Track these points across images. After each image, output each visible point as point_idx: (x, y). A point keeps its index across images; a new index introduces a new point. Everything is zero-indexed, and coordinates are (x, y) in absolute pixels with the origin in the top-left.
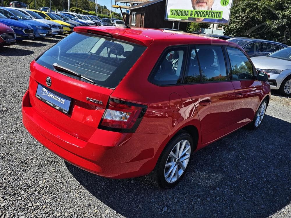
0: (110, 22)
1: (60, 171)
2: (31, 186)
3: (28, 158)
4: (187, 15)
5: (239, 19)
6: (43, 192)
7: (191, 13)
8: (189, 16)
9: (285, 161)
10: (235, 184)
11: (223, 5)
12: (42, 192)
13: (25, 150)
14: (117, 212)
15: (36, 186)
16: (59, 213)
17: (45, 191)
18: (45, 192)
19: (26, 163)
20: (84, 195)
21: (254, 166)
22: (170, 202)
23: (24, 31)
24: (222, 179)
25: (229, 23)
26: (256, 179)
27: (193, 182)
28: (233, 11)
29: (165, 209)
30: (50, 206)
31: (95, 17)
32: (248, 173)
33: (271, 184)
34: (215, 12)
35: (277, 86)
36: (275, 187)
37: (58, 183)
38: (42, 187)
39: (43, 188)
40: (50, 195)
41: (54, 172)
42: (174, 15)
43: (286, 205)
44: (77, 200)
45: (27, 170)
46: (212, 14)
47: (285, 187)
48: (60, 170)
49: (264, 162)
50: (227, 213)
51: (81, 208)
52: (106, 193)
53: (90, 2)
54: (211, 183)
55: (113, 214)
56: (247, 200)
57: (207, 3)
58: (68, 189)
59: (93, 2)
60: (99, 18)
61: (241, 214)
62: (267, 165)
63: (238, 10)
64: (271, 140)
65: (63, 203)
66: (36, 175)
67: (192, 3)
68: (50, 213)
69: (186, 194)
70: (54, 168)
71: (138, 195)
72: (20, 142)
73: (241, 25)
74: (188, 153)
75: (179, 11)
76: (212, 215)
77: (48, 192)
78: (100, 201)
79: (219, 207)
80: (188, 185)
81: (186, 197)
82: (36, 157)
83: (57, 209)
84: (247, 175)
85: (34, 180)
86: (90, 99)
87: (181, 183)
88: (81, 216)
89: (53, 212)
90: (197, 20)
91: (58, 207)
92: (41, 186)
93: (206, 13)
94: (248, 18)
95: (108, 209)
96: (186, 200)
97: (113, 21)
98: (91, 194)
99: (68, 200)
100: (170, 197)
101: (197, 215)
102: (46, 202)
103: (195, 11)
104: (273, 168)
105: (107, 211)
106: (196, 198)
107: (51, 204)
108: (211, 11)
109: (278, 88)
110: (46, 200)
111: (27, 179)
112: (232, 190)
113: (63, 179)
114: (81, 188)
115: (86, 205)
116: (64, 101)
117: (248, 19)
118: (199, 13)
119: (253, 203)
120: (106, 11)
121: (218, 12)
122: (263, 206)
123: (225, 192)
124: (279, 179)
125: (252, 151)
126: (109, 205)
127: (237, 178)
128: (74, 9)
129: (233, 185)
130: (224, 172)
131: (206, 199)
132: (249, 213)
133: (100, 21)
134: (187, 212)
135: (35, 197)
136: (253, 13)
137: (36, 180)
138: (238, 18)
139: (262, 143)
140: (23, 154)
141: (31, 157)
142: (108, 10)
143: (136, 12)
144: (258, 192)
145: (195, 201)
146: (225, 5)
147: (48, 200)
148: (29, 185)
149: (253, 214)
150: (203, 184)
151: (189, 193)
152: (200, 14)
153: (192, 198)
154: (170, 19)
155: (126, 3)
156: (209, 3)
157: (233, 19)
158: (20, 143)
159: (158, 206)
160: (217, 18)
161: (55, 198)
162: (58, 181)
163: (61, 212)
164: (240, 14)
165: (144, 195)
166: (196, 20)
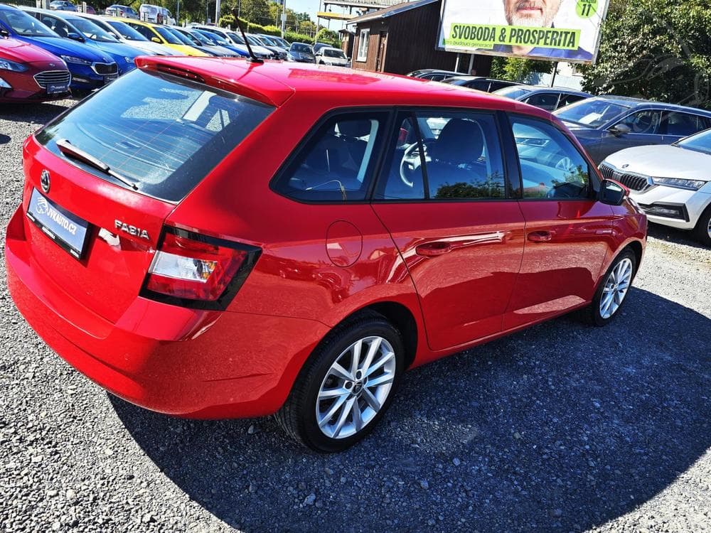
0: (309, 51)
1: (85, 394)
2: (8, 424)
3: (21, 358)
4: (492, 39)
5: (622, 51)
6: (31, 438)
7: (502, 34)
8: (497, 42)
9: (655, 406)
10: (505, 452)
11: (583, 14)
12: (28, 439)
13: (20, 341)
14: (192, 498)
15: (19, 424)
16: (53, 490)
17: (37, 437)
18: (37, 440)
19: (13, 371)
20: (125, 453)
21: (569, 414)
22: (328, 484)
23: (93, 68)
24: (475, 438)
25: (595, 60)
26: (565, 445)
27: (400, 442)
28: (608, 32)
29: (310, 499)
30: (39, 471)
31: (275, 40)
32: (547, 429)
33: (599, 459)
34: (562, 32)
35: (688, 220)
36: (608, 467)
37: (73, 421)
38: (32, 428)
39: (35, 431)
40: (46, 446)
41: (72, 395)
42: (460, 38)
43: (622, 514)
44: (105, 464)
45: (10, 387)
46: (555, 36)
47: (633, 471)
48: (86, 392)
49: (598, 405)
50: (463, 520)
51: (108, 482)
52: (180, 451)
53: (270, 3)
54: (443, 447)
55: (179, 502)
56: (524, 493)
57: (541, 9)
58: (93, 435)
59: (278, 4)
60: (284, 42)
61: (497, 525)
62: (603, 413)
63: (619, 29)
64: (634, 353)
65: (72, 467)
66: (27, 399)
67: (506, 10)
68: (34, 487)
69: (374, 466)
70: (74, 387)
71: (256, 462)
72: (14, 321)
73: (626, 66)
74: (389, 369)
75: (473, 27)
76: (423, 522)
77: (43, 439)
78: (159, 470)
79: (446, 505)
80: (385, 447)
81: (372, 476)
82: (39, 358)
83: (52, 479)
84: (544, 434)
85: (20, 409)
86: (122, 225)
87: (369, 442)
88: (103, 499)
89: (41, 486)
90: (516, 52)
91: (55, 475)
92: (30, 425)
93: (540, 34)
94: (645, 49)
95: (172, 490)
96: (367, 483)
97: (317, 49)
98: (142, 452)
99: (86, 461)
100: (331, 472)
101: (386, 518)
102: (32, 461)
103: (512, 30)
104: (616, 422)
105: (168, 493)
106: (396, 479)
107: (42, 469)
108: (552, 30)
109: (691, 225)
110: (32, 457)
111: (4, 407)
112: (493, 468)
113: (87, 412)
114: (124, 436)
115: (123, 477)
116: (75, 228)
117: (644, 52)
118: (520, 34)
119: (538, 502)
120: (309, 26)
121: (569, 33)
122: (558, 512)
123: (473, 471)
124: (626, 449)
125: (577, 376)
126: (179, 480)
127: (514, 438)
128: (229, 18)
129: (500, 454)
130: (486, 422)
131: (419, 484)
132: (519, 525)
133: (287, 48)
134: (362, 509)
135: (10, 448)
136: (658, 38)
137: (25, 410)
138: (619, 49)
139: (609, 358)
140: (11, 350)
141: (28, 359)
142: (313, 23)
143: (368, 30)
144: (558, 477)
145: (391, 485)
146: (587, 15)
147: (38, 459)
148: (4, 420)
149: (528, 528)
150: (423, 448)
151: (382, 466)
152: (523, 37)
153: (385, 479)
154: (449, 47)
155: (351, 6)
156: (547, 10)
157: (607, 50)
158: (14, 323)
159: (294, 492)
160: (566, 48)
161: (55, 455)
162: (75, 417)
163: (59, 489)
164: (625, 39)
165: (269, 463)
166: (512, 52)
